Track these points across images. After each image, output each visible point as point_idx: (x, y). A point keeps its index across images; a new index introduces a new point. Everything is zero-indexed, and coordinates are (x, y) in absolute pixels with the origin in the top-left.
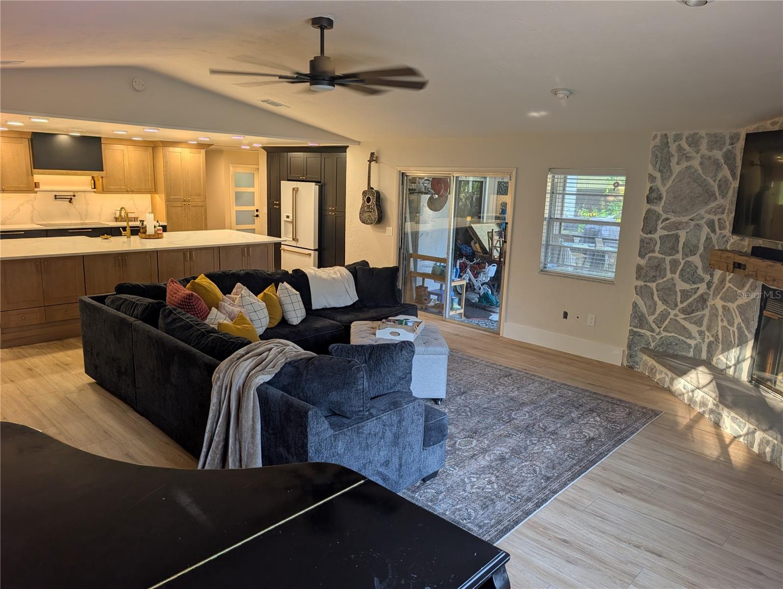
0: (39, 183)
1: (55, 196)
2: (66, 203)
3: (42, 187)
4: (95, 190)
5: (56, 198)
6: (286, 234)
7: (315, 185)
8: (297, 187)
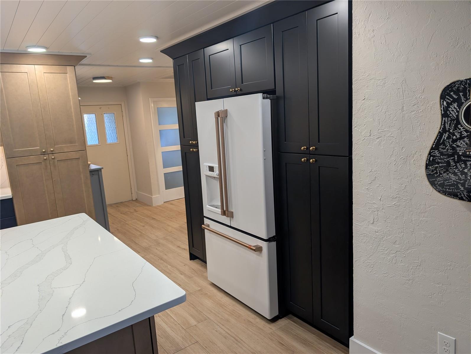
6: (211, 199)
7: (264, 98)
8: (225, 109)
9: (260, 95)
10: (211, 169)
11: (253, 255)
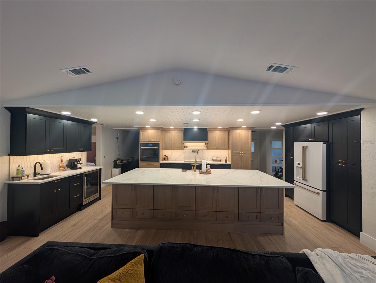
0: (187, 146)
1: (192, 151)
2: (196, 153)
3: (188, 148)
4: (206, 149)
5: (192, 152)
6: (298, 175)
7: (323, 143)
8: (307, 145)
9: (322, 143)
10: (299, 164)
11: (315, 196)
